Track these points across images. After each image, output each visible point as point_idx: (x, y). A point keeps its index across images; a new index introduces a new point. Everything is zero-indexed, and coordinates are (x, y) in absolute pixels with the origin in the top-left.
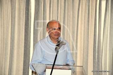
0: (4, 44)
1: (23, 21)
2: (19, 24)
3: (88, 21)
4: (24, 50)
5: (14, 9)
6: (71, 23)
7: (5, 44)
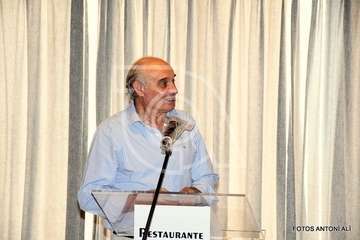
0: (7, 133)
1: (64, 61)
2: (53, 71)
3: (262, 59)
4: (70, 147)
5: (36, 26)
6: (210, 65)
7: (10, 132)
